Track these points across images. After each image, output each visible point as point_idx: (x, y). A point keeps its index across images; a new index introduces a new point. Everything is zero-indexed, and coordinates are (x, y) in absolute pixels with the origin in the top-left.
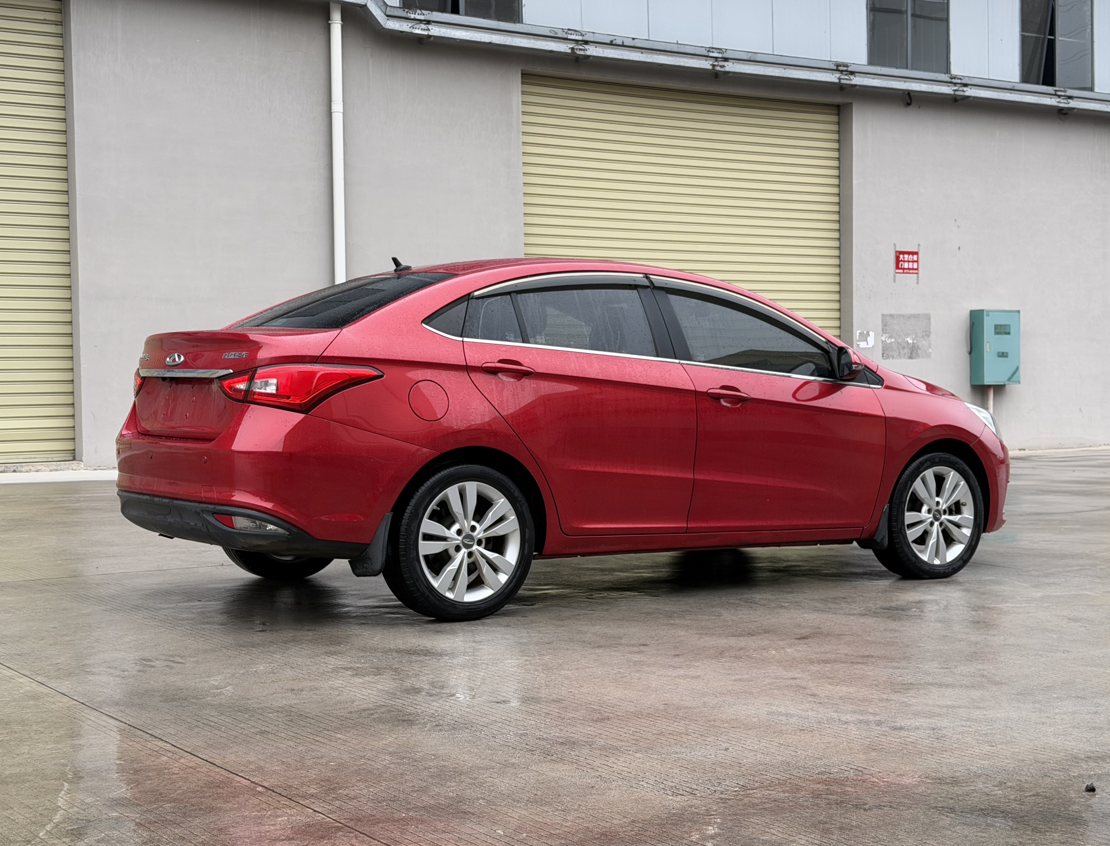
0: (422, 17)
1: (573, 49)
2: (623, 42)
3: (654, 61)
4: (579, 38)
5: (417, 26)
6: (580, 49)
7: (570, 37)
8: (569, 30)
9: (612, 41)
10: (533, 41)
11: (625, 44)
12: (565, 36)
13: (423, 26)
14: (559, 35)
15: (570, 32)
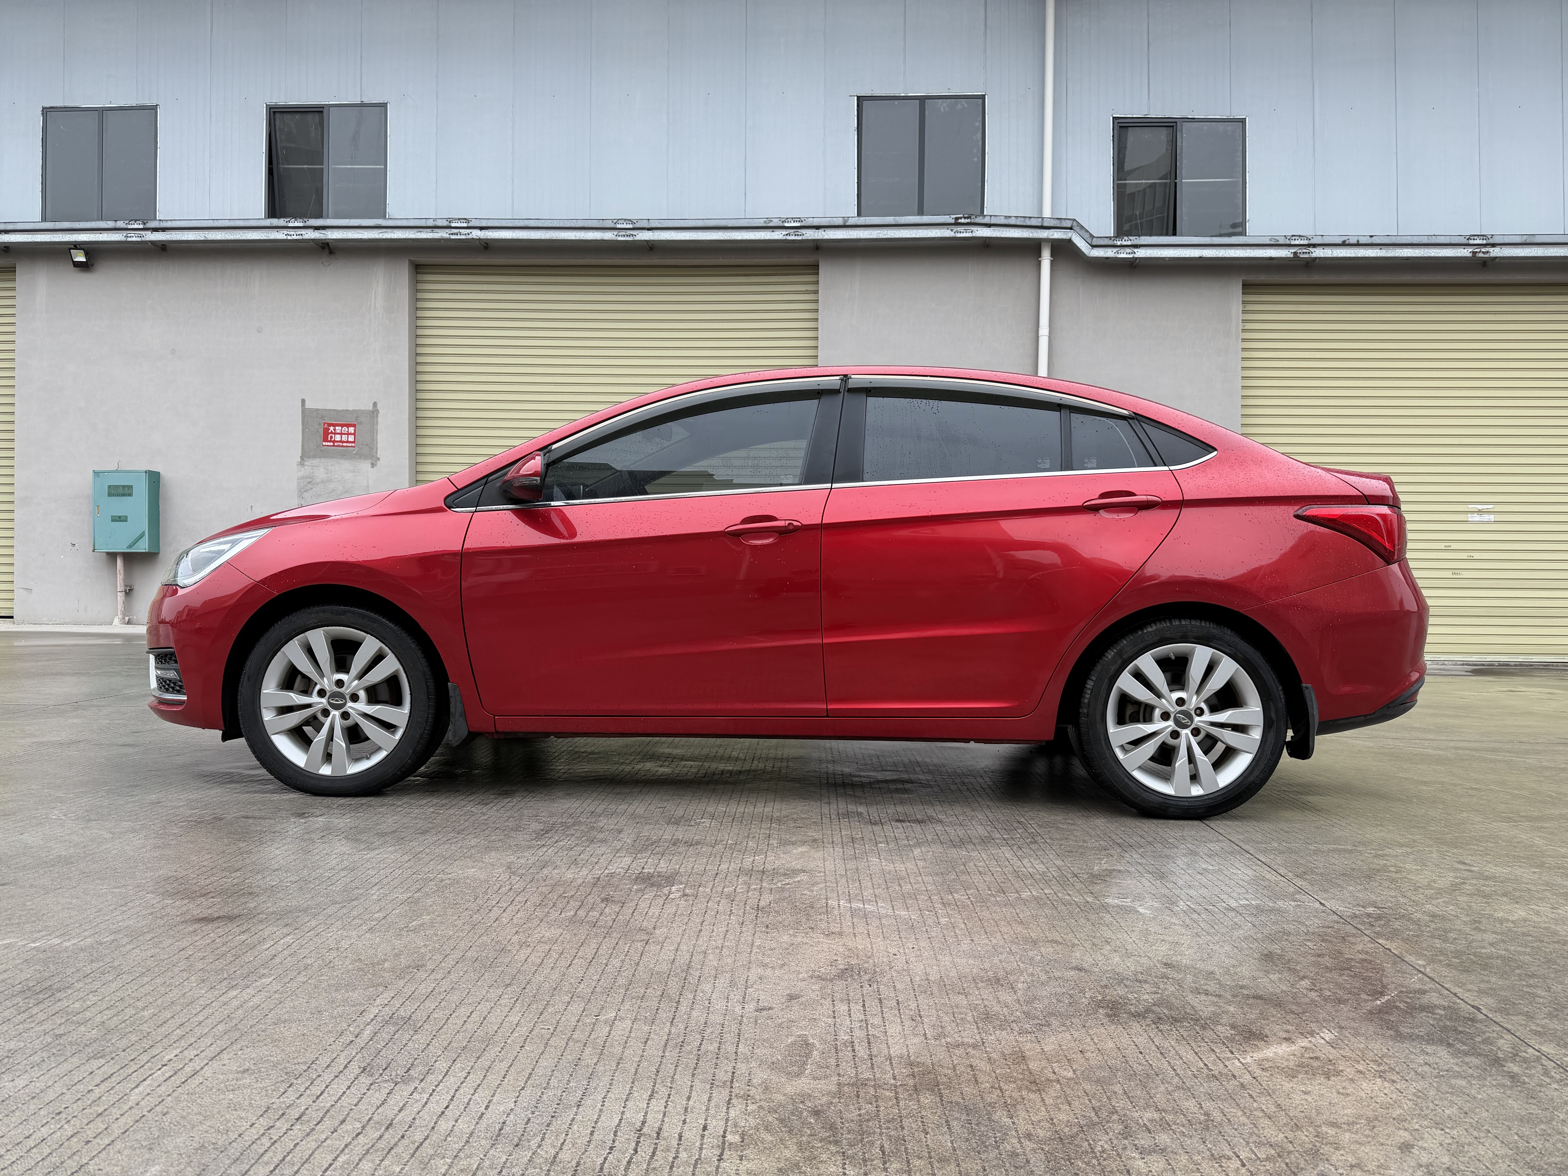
0: (1129, 243)
1: (1295, 253)
2: (1358, 241)
3: (1397, 255)
4: (1306, 242)
5: (1122, 251)
6: (1304, 253)
7: (1293, 242)
8: (1293, 236)
9: (1344, 241)
10: (1248, 251)
11: (1361, 242)
12: (1288, 242)
13: (1128, 250)
14: (1281, 242)
15: (1293, 238)
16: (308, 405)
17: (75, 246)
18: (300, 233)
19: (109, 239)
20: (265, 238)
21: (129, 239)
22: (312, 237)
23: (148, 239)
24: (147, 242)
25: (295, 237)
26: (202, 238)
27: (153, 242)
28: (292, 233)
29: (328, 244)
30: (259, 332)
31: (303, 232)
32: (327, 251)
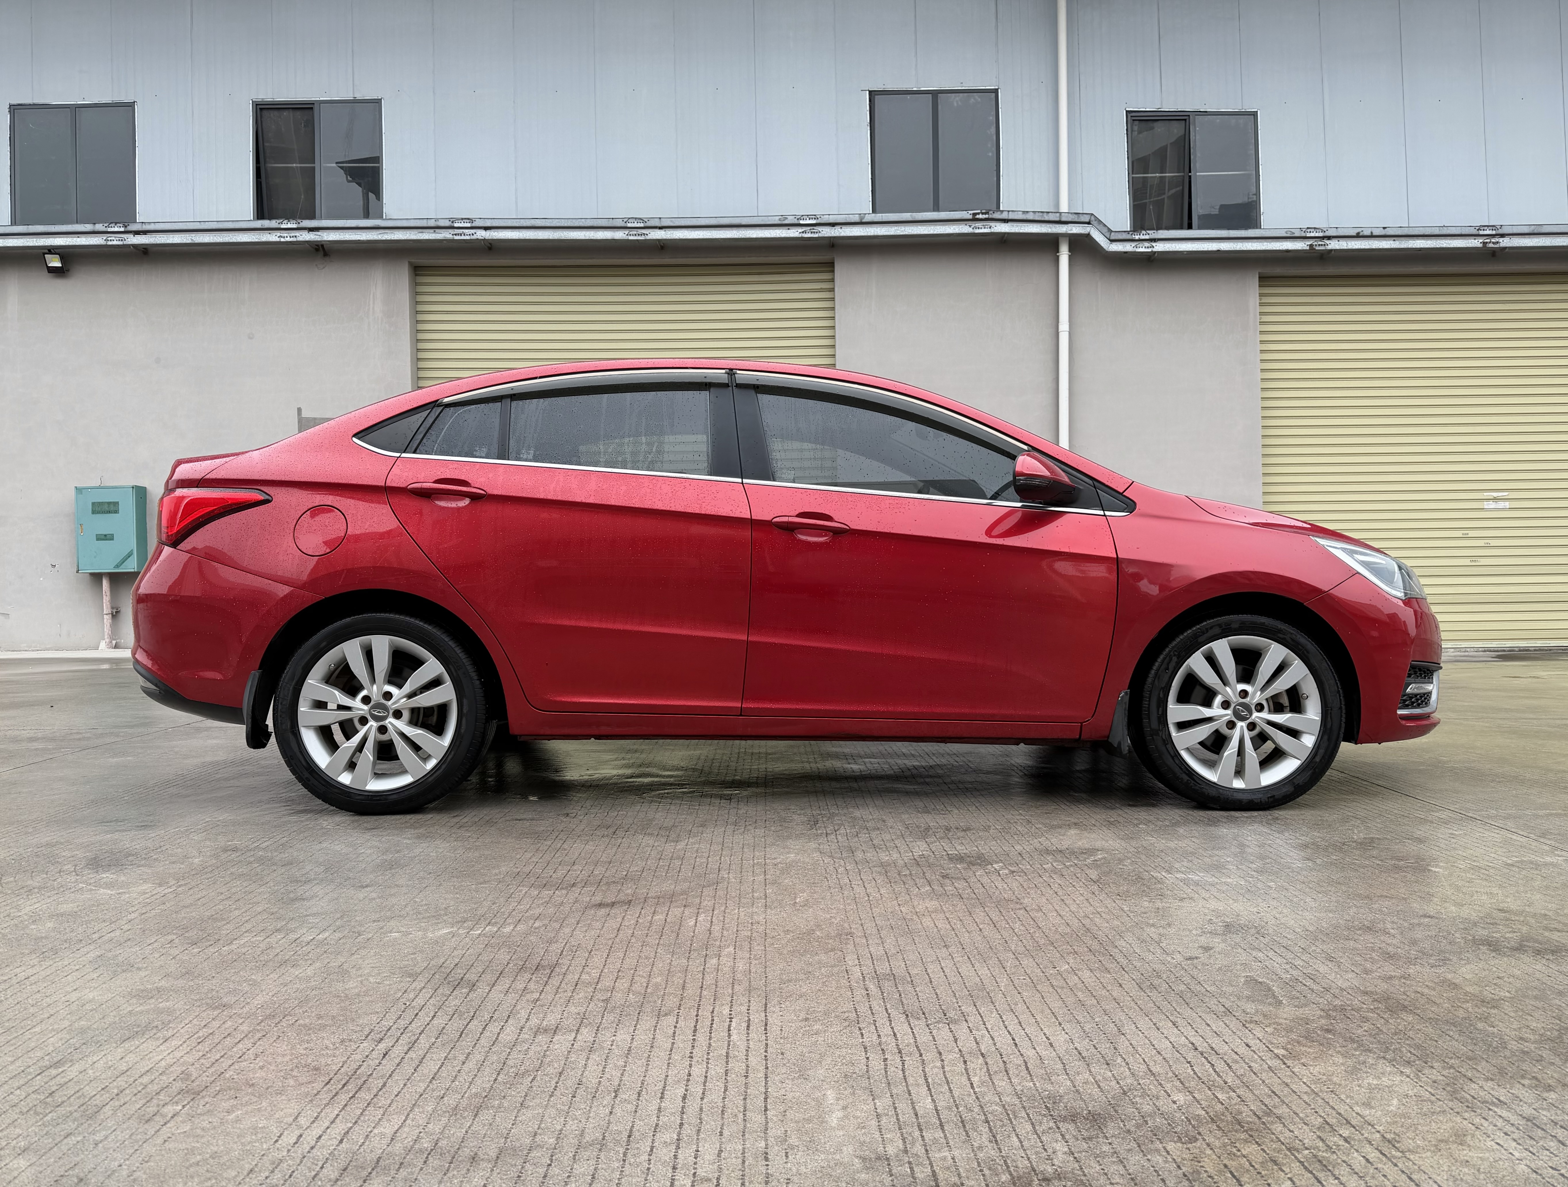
0: (1147, 237)
1: (1311, 246)
2: (1372, 233)
3: (1410, 246)
4: (1321, 234)
5: (1141, 245)
6: (1319, 245)
7: (1308, 235)
8: (1308, 228)
9: (1358, 233)
10: (1265, 244)
11: (1374, 234)
12: (1303, 235)
13: (1147, 244)
14: (1296, 235)
15: (1309, 230)
16: (304, 414)
17: (49, 251)
18: (293, 234)
19: (87, 243)
20: (257, 240)
21: (110, 243)
22: (307, 239)
23: (130, 243)
24: (129, 246)
25: (288, 239)
26: (189, 241)
27: (135, 246)
28: (286, 235)
29: (322, 246)
30: (251, 338)
31: (297, 233)
32: (322, 253)
